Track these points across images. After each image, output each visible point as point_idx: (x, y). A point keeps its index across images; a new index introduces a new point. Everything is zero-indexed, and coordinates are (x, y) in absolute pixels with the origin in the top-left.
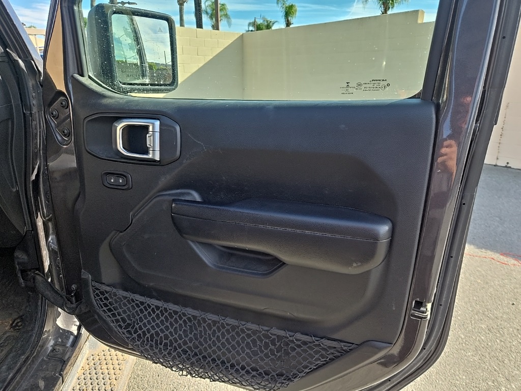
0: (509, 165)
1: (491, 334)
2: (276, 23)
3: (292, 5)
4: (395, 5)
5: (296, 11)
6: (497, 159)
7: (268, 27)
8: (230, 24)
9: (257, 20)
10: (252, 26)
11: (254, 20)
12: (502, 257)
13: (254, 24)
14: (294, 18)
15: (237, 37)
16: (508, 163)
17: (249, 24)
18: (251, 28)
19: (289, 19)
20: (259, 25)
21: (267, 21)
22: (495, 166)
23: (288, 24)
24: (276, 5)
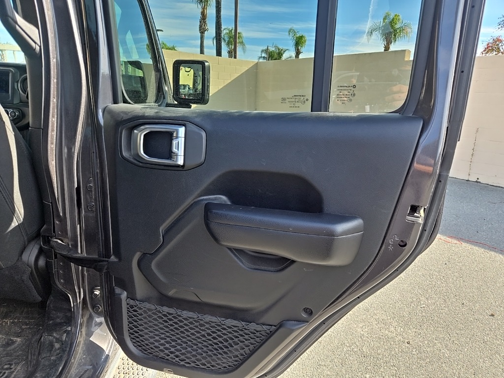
0: (479, 181)
1: (424, 278)
2: (287, 51)
3: (302, 36)
4: (397, 39)
5: (305, 41)
6: (469, 175)
7: (280, 55)
8: (244, 50)
9: (269, 48)
10: (265, 53)
11: (266, 47)
12: (448, 238)
13: (266, 51)
14: (303, 47)
15: (252, 65)
16: (478, 179)
17: (262, 51)
18: (264, 55)
19: (299, 48)
20: (271, 52)
21: (279, 49)
22: (467, 181)
23: (298, 53)
24: (287, 33)
